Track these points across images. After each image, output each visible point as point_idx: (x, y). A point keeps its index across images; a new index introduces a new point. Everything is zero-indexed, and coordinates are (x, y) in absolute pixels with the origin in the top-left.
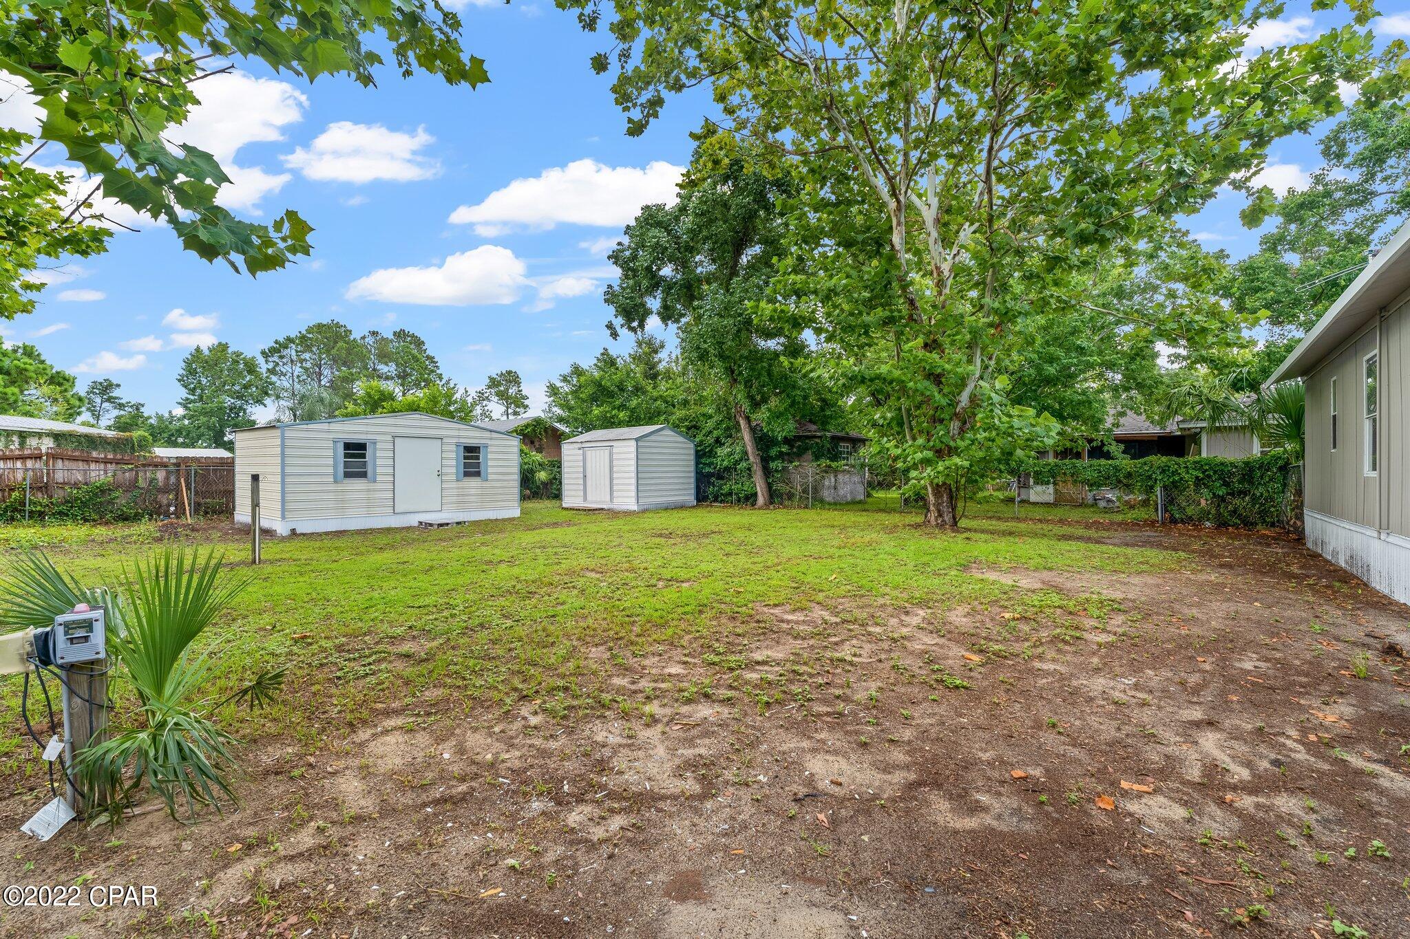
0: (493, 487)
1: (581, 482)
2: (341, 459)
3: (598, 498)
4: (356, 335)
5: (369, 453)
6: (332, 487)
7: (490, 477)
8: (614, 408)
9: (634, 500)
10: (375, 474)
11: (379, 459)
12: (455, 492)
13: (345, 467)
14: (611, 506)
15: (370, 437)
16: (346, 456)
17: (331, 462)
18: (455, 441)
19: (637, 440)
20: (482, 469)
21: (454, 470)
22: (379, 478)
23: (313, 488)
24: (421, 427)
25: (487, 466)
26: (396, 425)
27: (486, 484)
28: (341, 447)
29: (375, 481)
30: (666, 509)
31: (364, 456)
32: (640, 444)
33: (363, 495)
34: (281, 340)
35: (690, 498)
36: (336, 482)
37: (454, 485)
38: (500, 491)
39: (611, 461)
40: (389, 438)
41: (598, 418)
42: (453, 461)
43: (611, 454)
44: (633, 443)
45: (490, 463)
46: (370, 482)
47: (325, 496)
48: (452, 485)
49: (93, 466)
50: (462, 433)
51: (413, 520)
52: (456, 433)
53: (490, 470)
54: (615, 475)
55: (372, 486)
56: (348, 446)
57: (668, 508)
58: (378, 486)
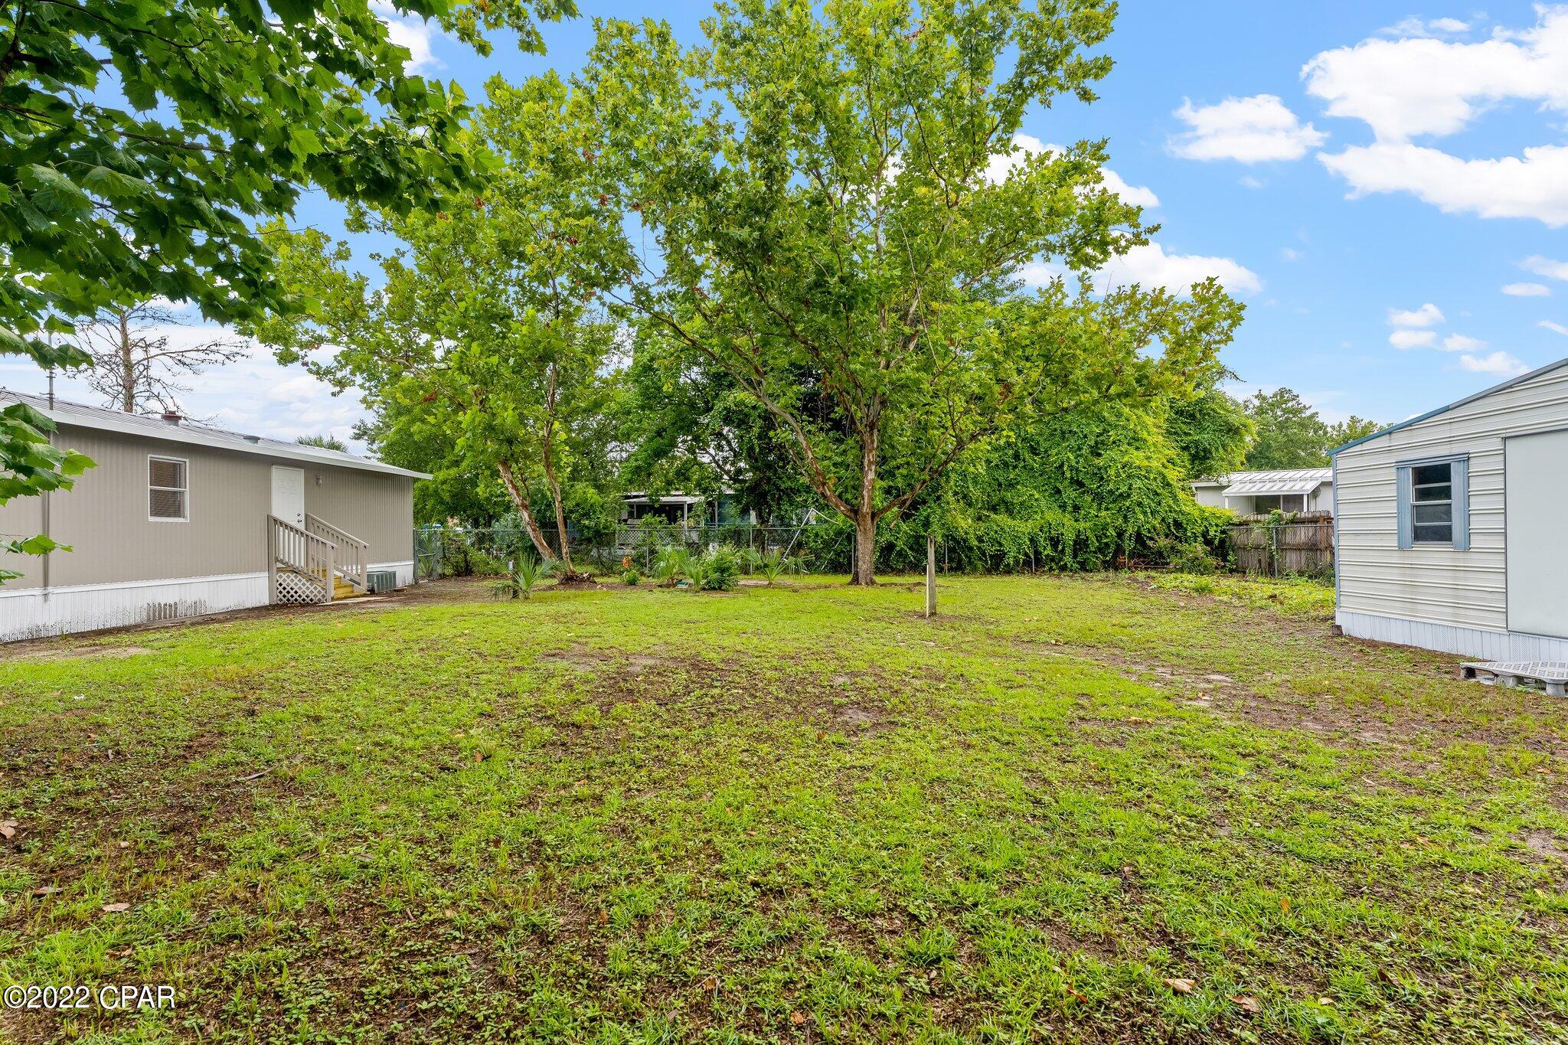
2: (1410, 501)
5: (1456, 482)
6: (1396, 558)
10: (1467, 533)
11: (1475, 499)
13: (1416, 518)
15: (1457, 448)
16: (1419, 495)
17: (1392, 506)
22: (1476, 542)
23: (1371, 558)
26: (1509, 412)
28: (1408, 478)
29: (1467, 549)
31: (1446, 493)
33: (1446, 580)
36: (1400, 548)
40: (1495, 444)
46: (1457, 552)
47: (1387, 575)
55: (1462, 560)
56: (1422, 474)
58: (1474, 560)
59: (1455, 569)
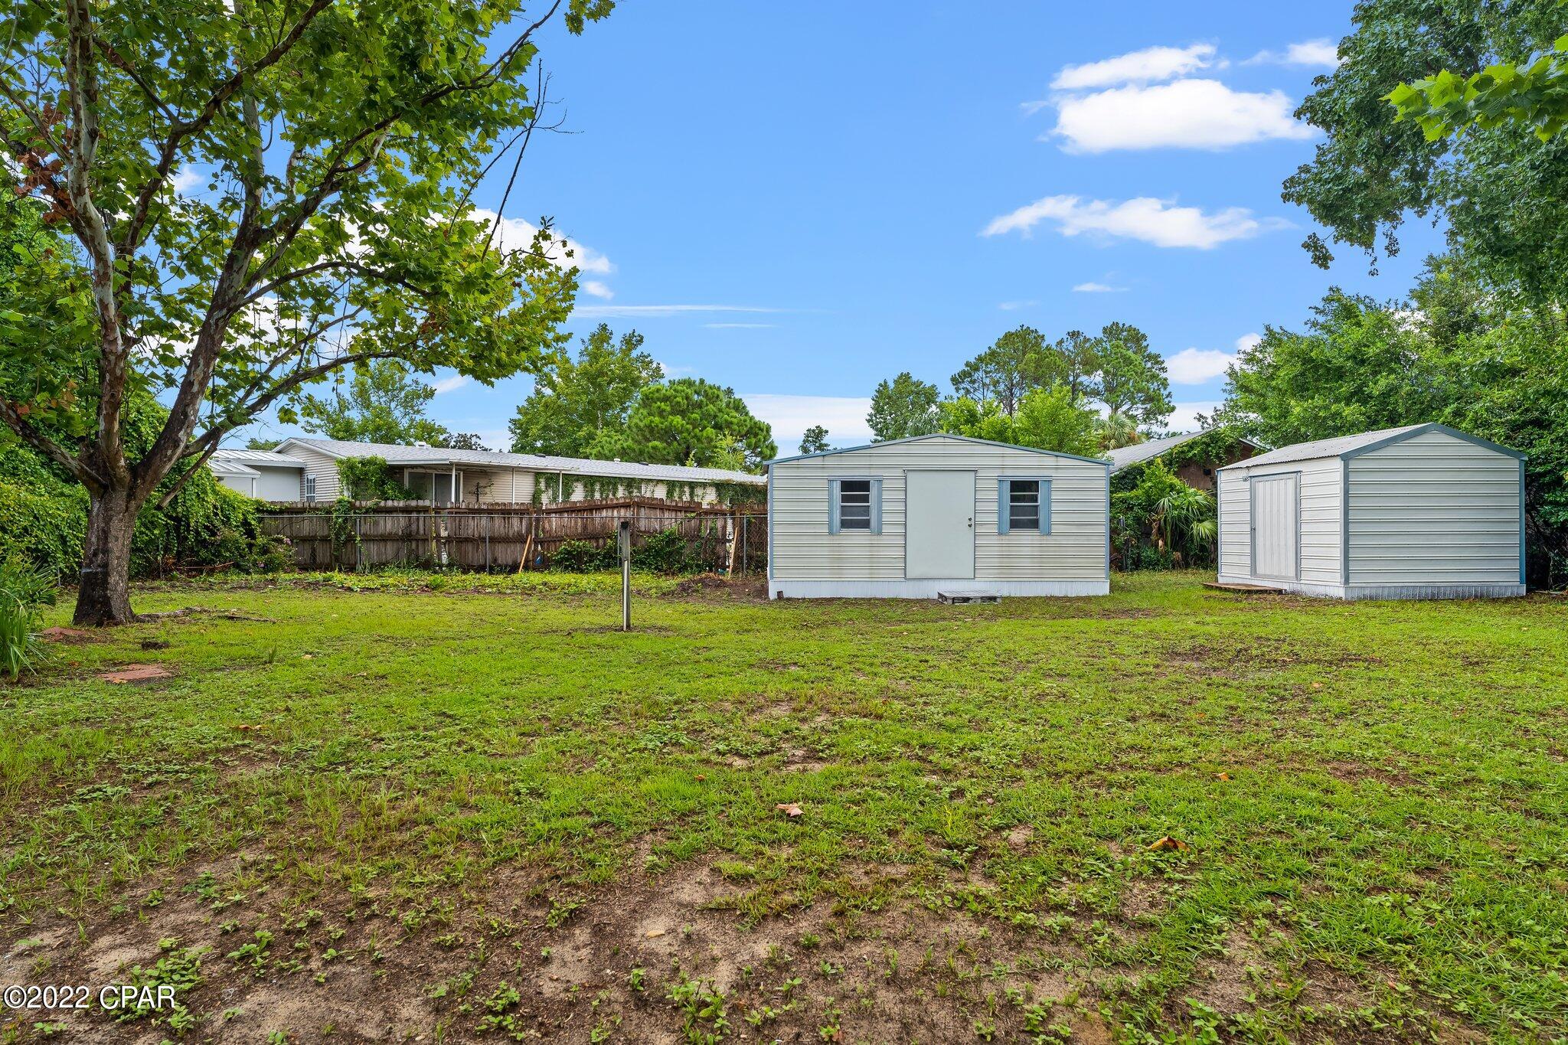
0: (1060, 546)
1: (1247, 539)
2: (838, 502)
3: (1275, 572)
4: (1051, 340)
5: (873, 493)
6: (826, 541)
7: (1055, 529)
8: (1337, 400)
9: (1338, 578)
10: (880, 523)
11: (885, 503)
12: (995, 551)
13: (843, 514)
14: (1296, 587)
15: (874, 472)
16: (845, 499)
17: (825, 507)
18: (996, 473)
19: (1346, 458)
20: (1042, 516)
21: (995, 518)
22: (885, 529)
23: (805, 540)
24: (944, 456)
25: (1050, 513)
26: (908, 455)
27: (1050, 540)
28: (837, 487)
29: (880, 533)
30: (1434, 599)
31: (866, 499)
32: (1353, 465)
33: (865, 552)
34: (972, 360)
35: (1510, 578)
36: (831, 533)
37: (995, 540)
38: (1071, 552)
39: (1298, 502)
40: (899, 473)
41: (1304, 421)
42: (993, 504)
43: (1298, 488)
44: (1338, 464)
45: (1054, 507)
46: (873, 534)
47: (818, 552)
48: (992, 542)
49: (667, 514)
50: (1008, 462)
51: (931, 591)
52: (997, 462)
53: (1055, 518)
54: (1304, 528)
55: (876, 540)
56: (847, 485)
57: (1434, 598)
58: (884, 540)
59: (872, 546)
